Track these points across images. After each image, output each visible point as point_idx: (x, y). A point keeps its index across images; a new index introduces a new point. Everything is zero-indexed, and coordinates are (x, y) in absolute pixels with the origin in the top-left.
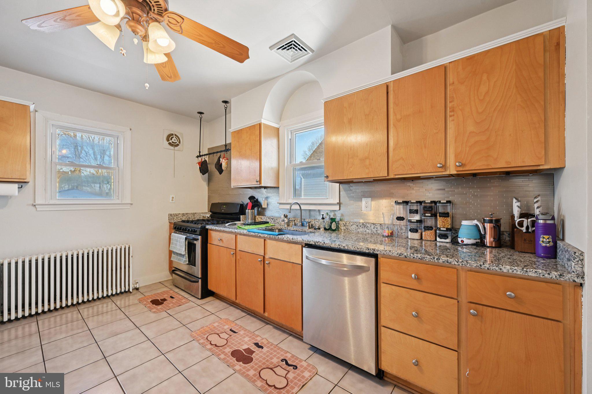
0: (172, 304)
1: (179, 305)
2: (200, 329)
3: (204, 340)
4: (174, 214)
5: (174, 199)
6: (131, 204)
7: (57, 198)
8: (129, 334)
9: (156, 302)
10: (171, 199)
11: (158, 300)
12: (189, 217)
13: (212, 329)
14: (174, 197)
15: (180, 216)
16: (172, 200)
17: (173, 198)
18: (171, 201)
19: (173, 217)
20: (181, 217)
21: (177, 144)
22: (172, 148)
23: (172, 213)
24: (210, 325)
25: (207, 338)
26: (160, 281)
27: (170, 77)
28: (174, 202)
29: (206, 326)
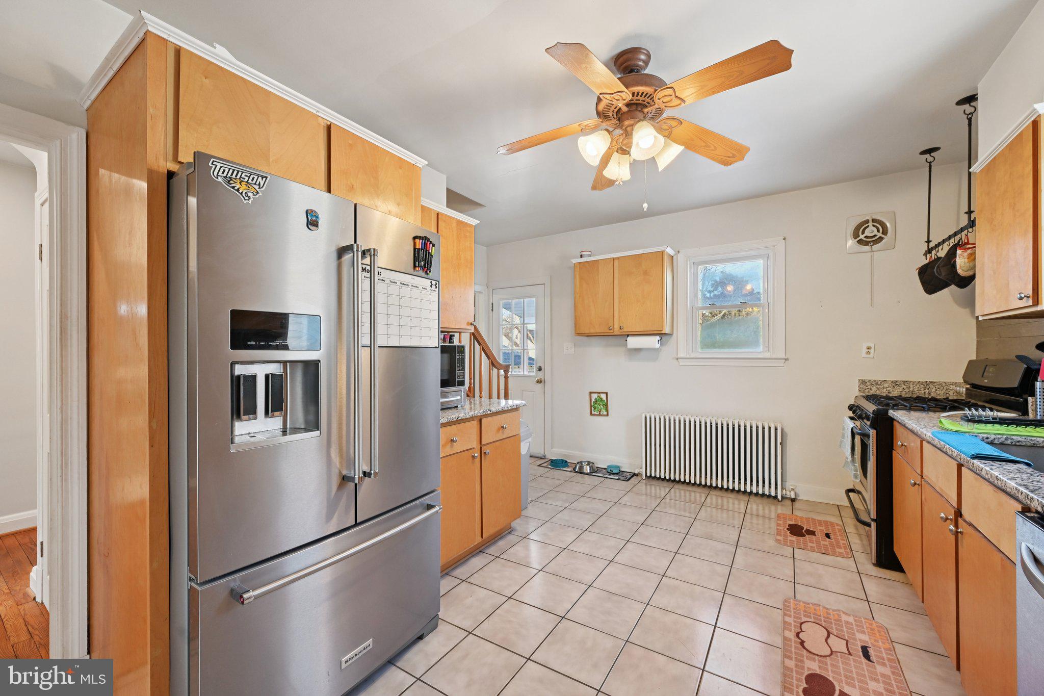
0: (814, 545)
1: (823, 552)
2: (809, 604)
3: (795, 622)
4: (870, 381)
5: (872, 351)
6: (786, 359)
7: (699, 350)
8: (719, 546)
9: (796, 530)
10: (865, 350)
11: (803, 528)
12: (911, 389)
13: (831, 619)
14: (872, 345)
15: (886, 385)
16: (868, 353)
17: (869, 348)
18: (864, 355)
19: (869, 387)
20: (888, 389)
21: (877, 237)
22: (867, 248)
23: (867, 378)
24: (834, 610)
25: (801, 624)
26: (838, 504)
27: (734, 156)
28: (872, 356)
29: (824, 607)
